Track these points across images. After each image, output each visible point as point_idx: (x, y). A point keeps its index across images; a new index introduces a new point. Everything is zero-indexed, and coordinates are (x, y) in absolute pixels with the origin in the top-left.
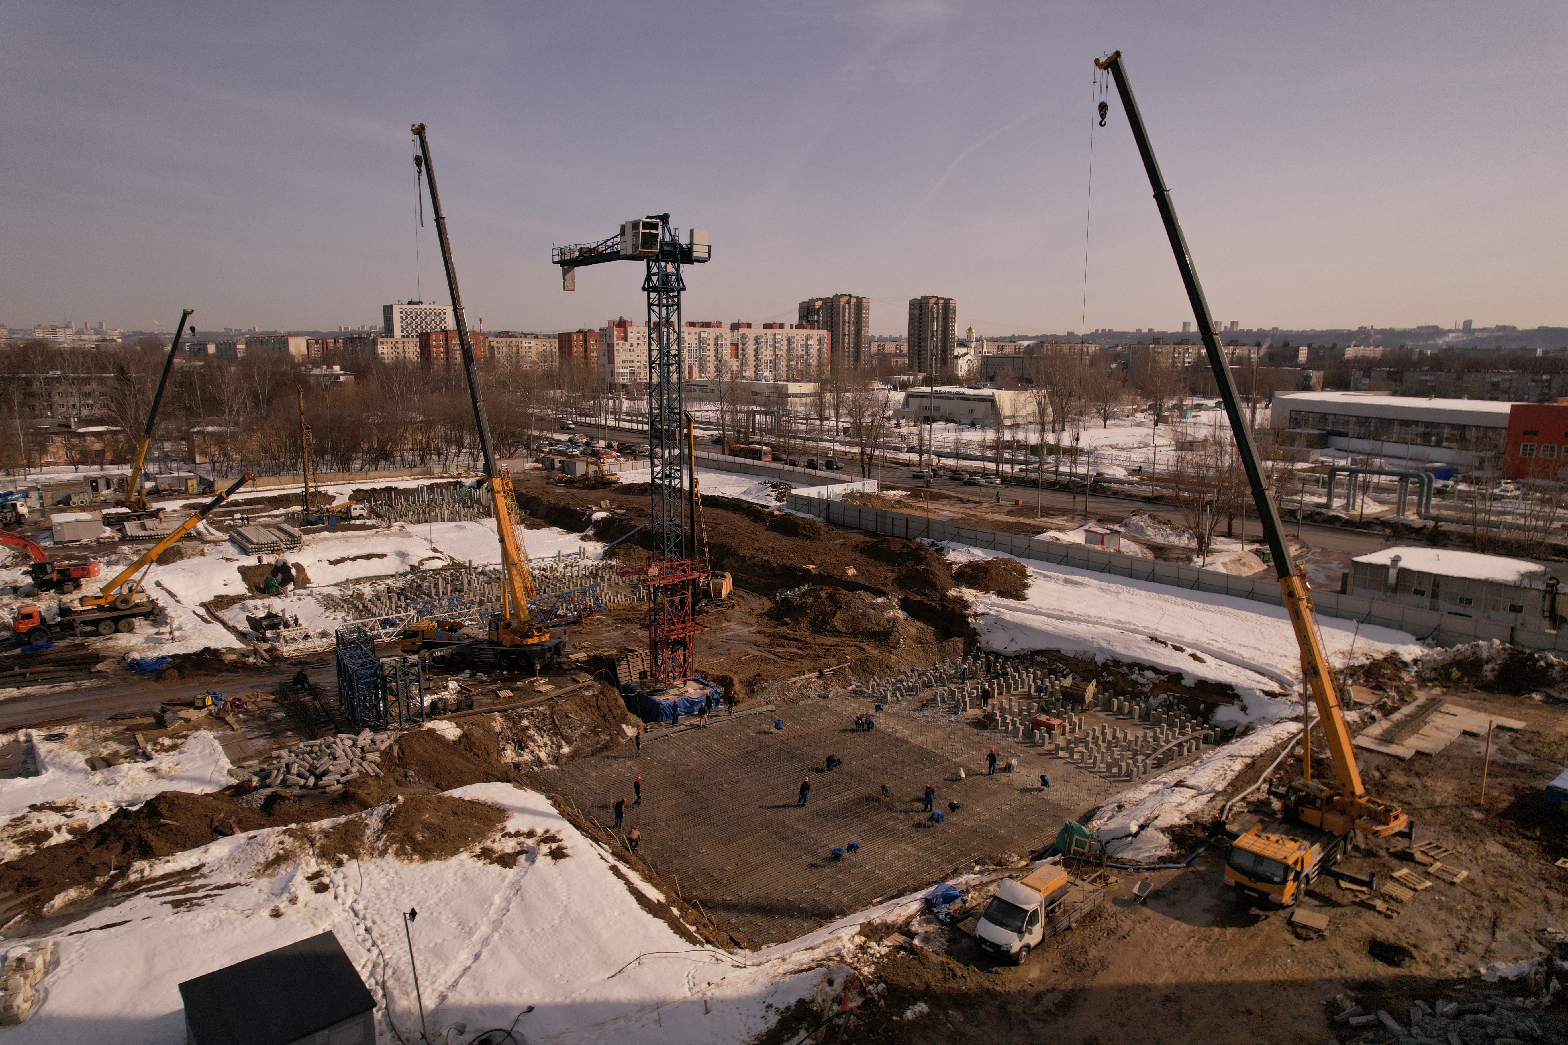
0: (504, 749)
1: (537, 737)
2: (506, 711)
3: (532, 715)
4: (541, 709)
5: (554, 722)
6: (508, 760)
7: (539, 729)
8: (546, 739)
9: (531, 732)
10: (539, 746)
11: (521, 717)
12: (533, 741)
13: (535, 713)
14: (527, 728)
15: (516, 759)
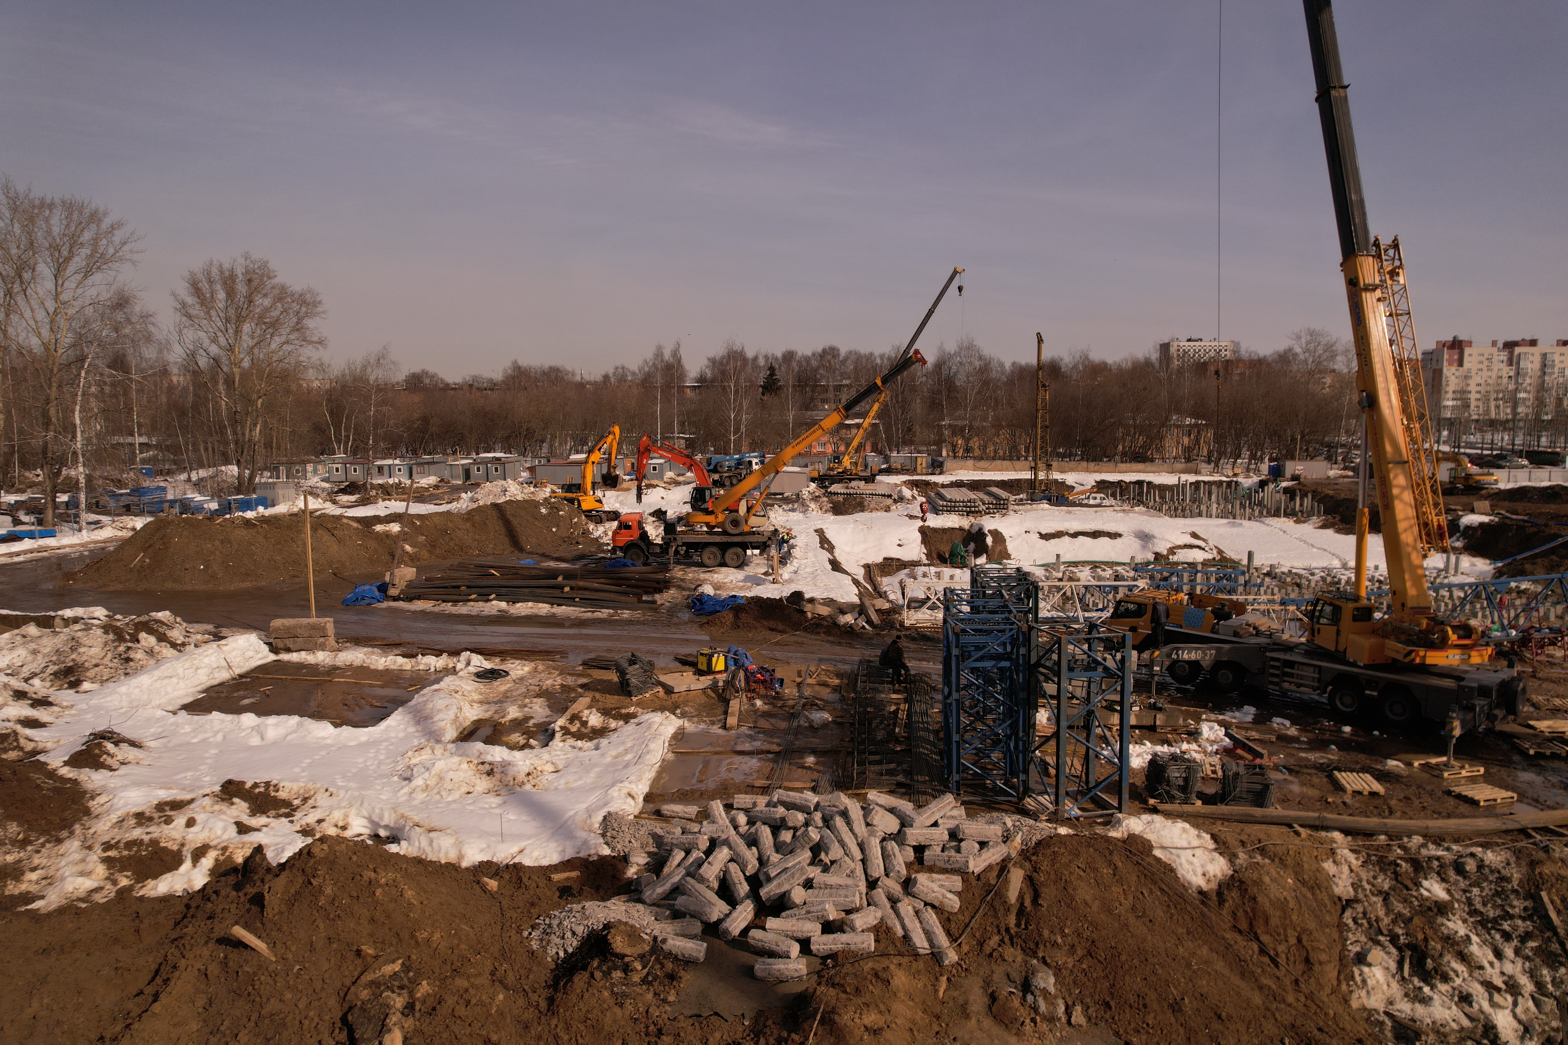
0: (1361, 959)
1: (1478, 950)
2: (1369, 834)
3: (1459, 869)
4: (1490, 857)
5: (1538, 913)
6: (1376, 1002)
7: (1484, 924)
8: (1514, 968)
9: (1457, 926)
10: (1489, 986)
11: (1419, 866)
12: (1463, 957)
13: (1471, 866)
14: (1442, 909)
15: (1404, 1008)
